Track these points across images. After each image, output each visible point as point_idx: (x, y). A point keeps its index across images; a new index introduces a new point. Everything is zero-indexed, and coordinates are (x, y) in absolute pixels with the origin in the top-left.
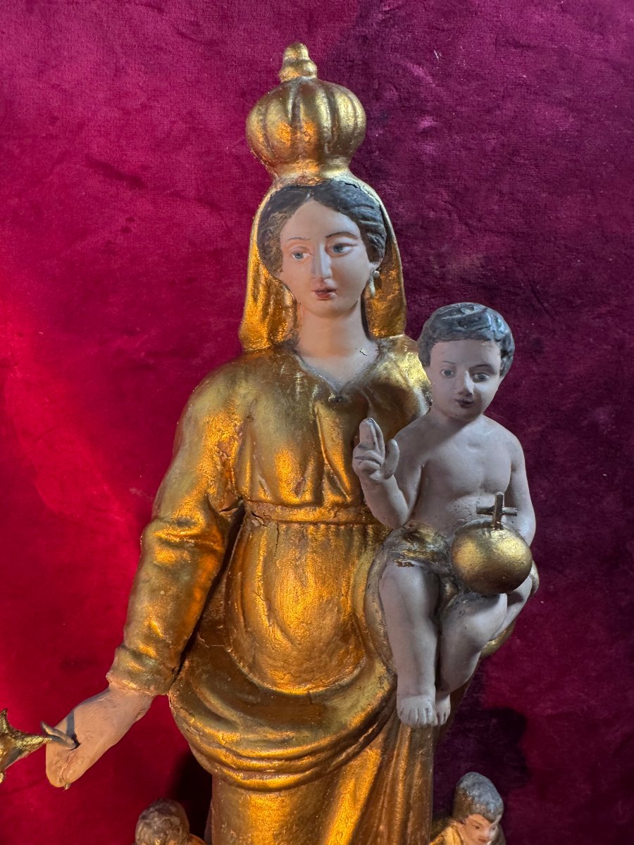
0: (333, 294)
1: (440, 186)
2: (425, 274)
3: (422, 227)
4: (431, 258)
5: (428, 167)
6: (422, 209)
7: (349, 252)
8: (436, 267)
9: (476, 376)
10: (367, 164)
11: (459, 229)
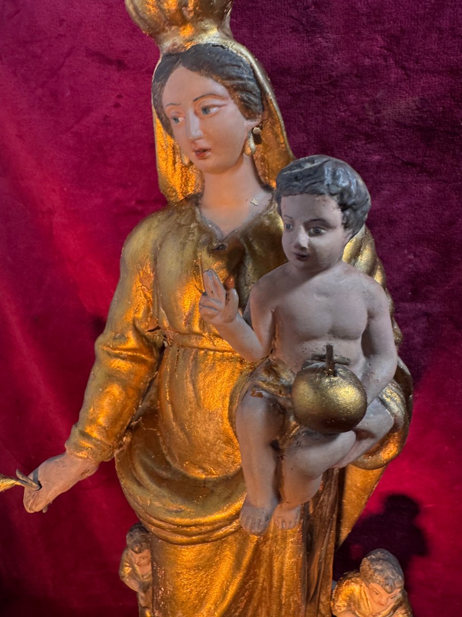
0: (208, 154)
1: (375, 32)
2: (361, 121)
3: (356, 76)
4: (366, 105)
5: (363, 15)
6: (357, 57)
7: (217, 113)
8: (371, 113)
9: (312, 230)
10: (304, 20)
11: (395, 74)
